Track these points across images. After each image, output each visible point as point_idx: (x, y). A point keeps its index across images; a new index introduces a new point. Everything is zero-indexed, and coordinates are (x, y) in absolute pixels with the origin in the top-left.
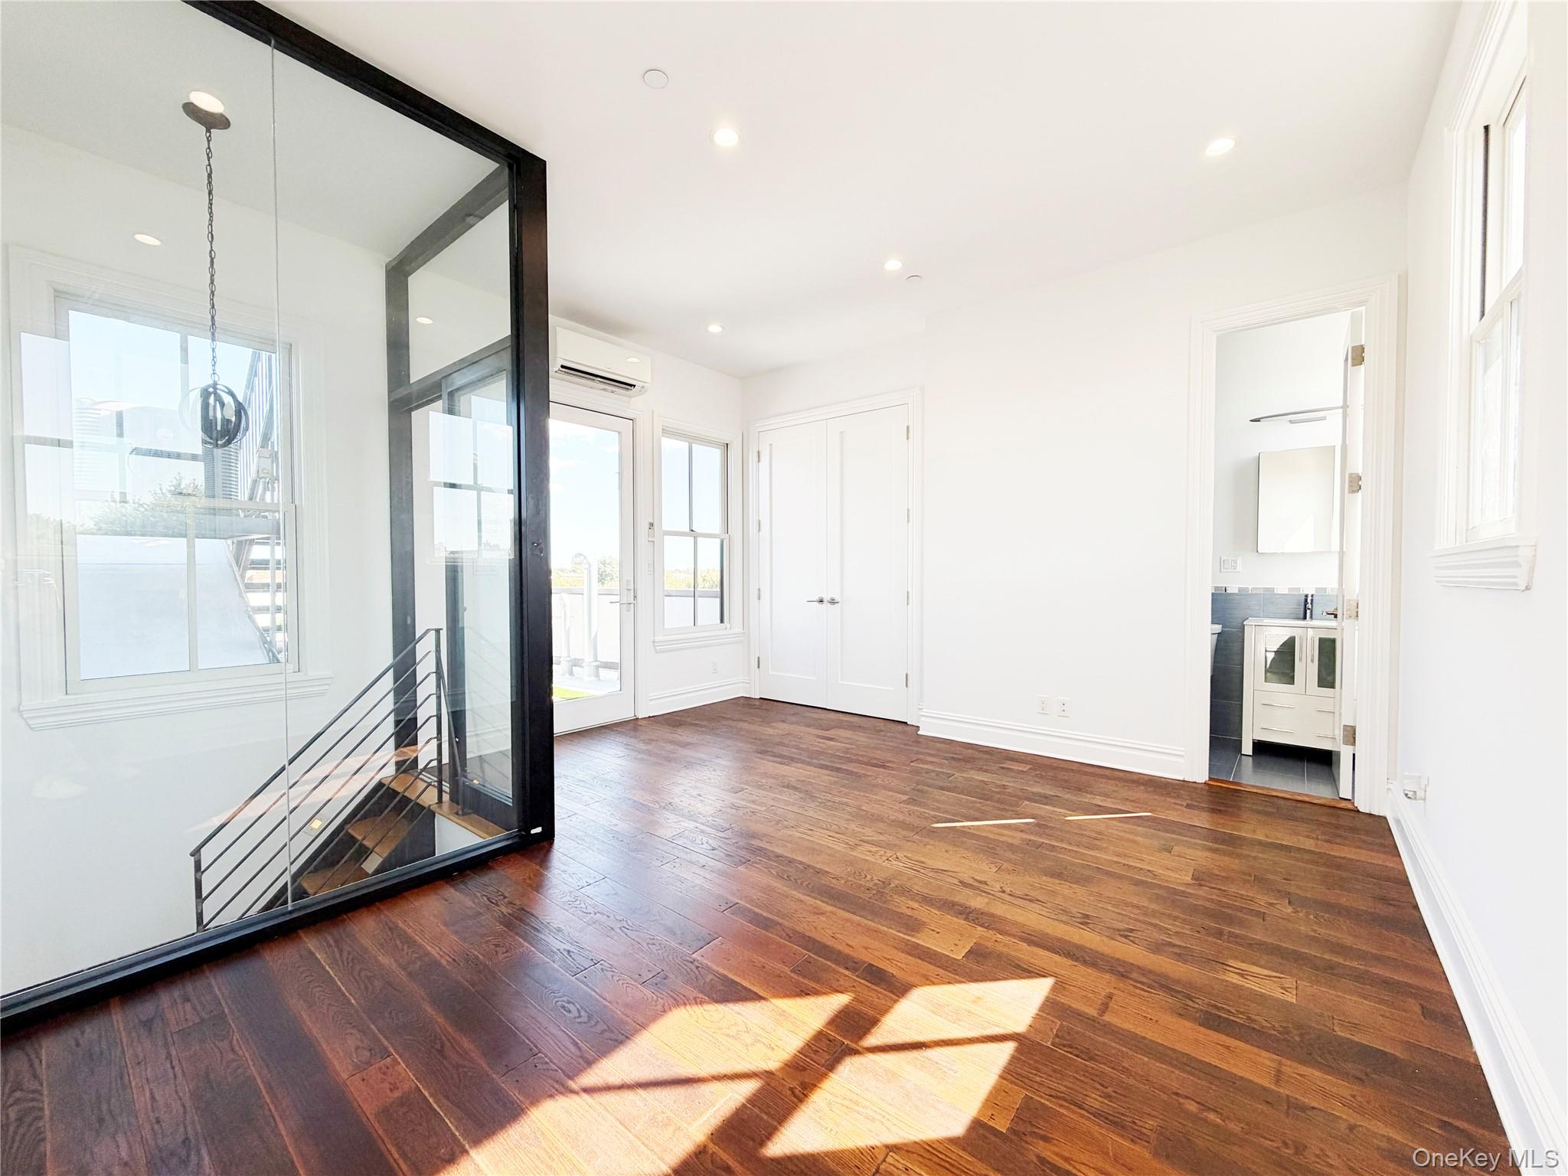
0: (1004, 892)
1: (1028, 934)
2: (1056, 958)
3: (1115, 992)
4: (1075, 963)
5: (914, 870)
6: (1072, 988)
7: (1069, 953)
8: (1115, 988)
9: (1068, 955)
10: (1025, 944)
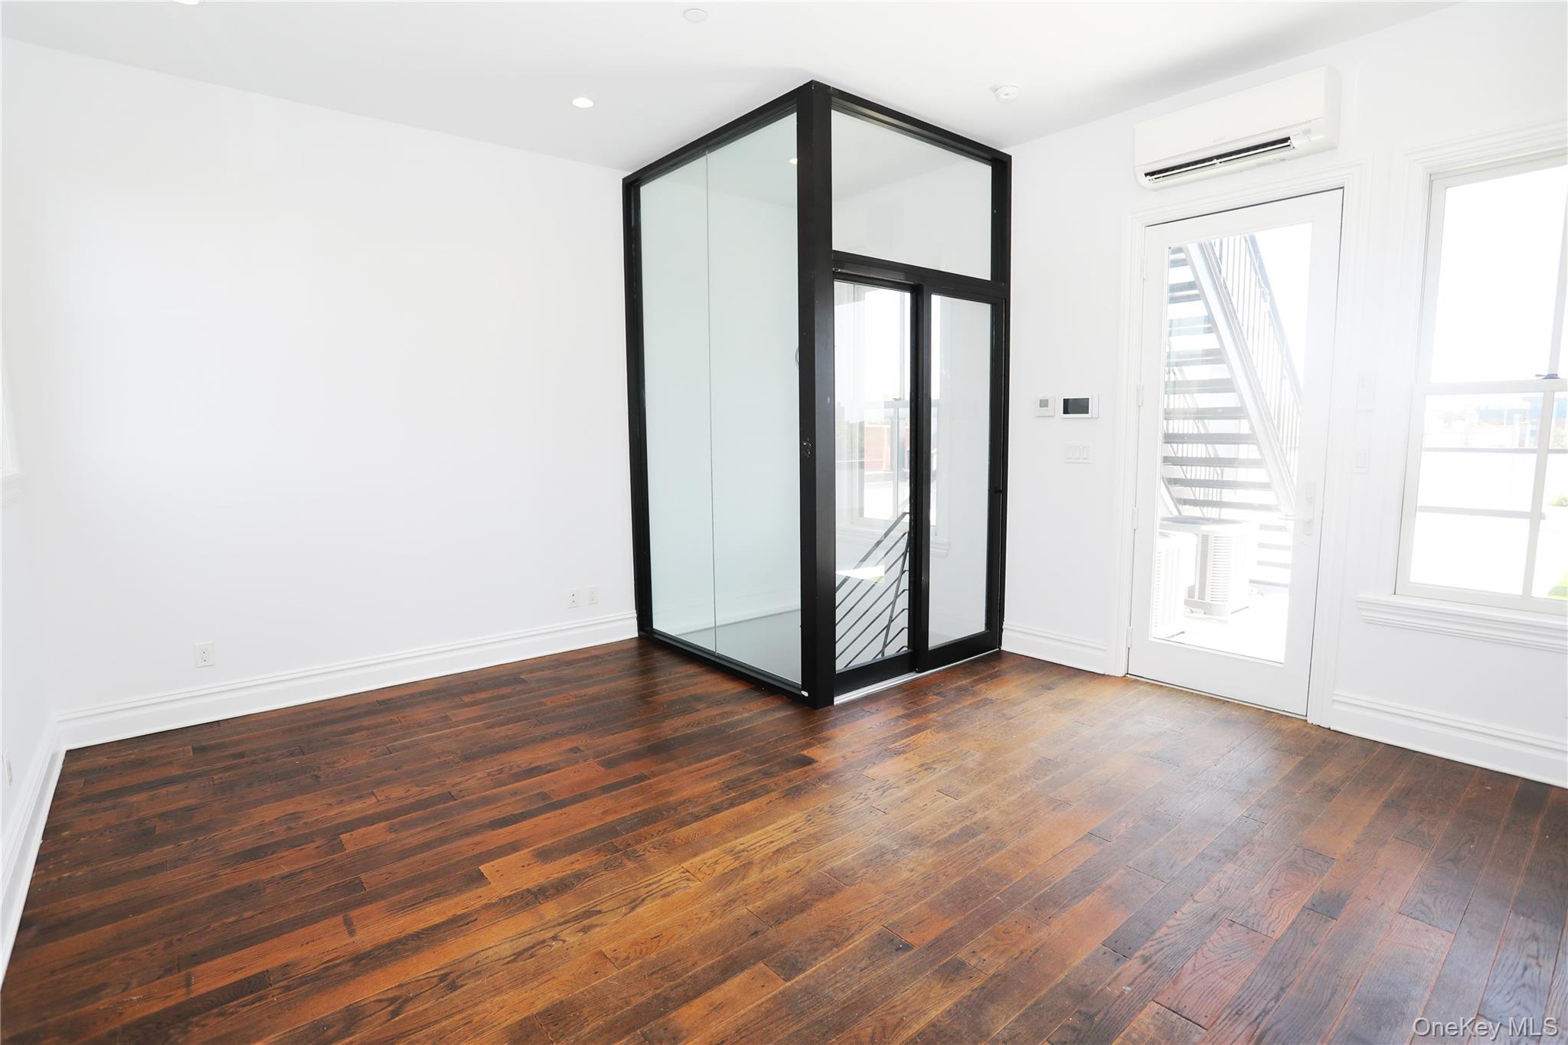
0: (554, 938)
1: (468, 923)
2: (422, 926)
3: (351, 940)
4: (403, 934)
5: (654, 883)
6: (384, 915)
7: (418, 937)
8: (354, 942)
9: (417, 936)
10: (459, 913)
